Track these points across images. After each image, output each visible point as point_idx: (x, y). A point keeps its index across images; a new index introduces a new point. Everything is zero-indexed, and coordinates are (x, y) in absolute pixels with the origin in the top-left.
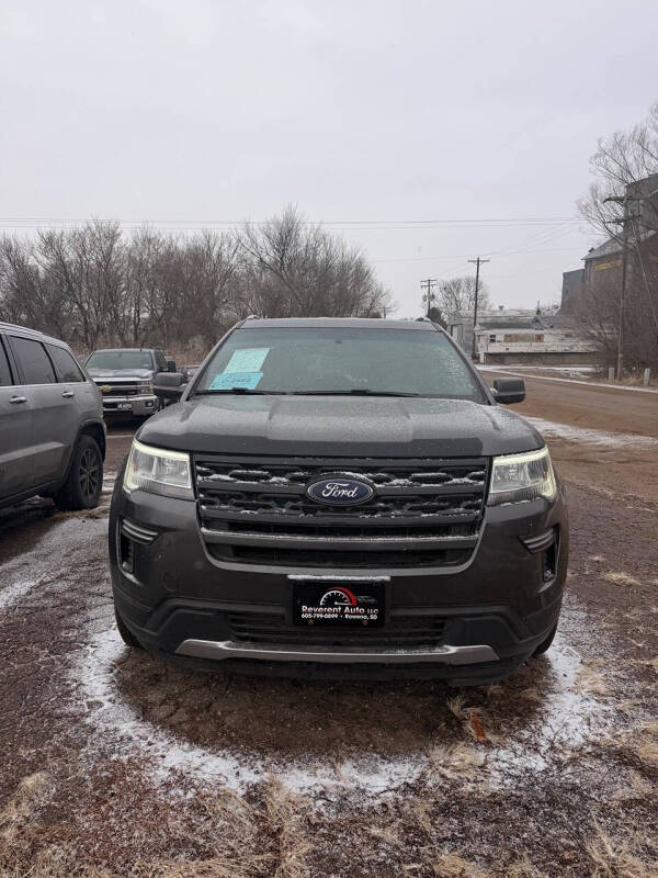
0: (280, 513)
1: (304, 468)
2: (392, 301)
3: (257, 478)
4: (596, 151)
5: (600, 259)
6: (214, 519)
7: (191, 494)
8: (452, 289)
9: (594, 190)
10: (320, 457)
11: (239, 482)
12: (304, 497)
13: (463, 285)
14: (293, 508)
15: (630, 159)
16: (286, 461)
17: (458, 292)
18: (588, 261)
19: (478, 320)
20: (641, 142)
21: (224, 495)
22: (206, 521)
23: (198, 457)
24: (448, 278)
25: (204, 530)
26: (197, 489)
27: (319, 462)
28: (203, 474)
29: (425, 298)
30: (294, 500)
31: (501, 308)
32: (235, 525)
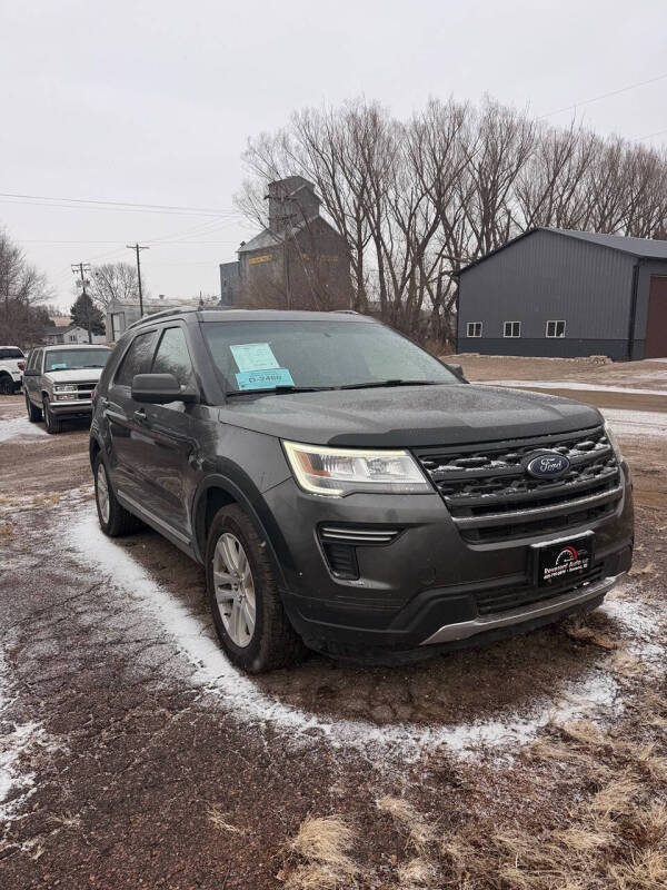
0: (512, 491)
1: (513, 450)
2: (49, 287)
3: (480, 464)
4: (246, 149)
5: (254, 253)
6: (460, 507)
7: (428, 488)
8: (104, 274)
9: (248, 186)
10: (521, 438)
11: (468, 470)
12: (526, 474)
13: (117, 272)
14: (520, 486)
15: (277, 160)
16: (497, 446)
17: (112, 279)
18: (242, 254)
19: (144, 309)
20: (285, 145)
21: (459, 484)
22: (453, 510)
23: (419, 452)
24: (99, 263)
25: (454, 519)
26: (433, 482)
27: (521, 442)
28: (431, 467)
29: (78, 283)
30: (518, 479)
31: (162, 296)
32: (479, 510)
